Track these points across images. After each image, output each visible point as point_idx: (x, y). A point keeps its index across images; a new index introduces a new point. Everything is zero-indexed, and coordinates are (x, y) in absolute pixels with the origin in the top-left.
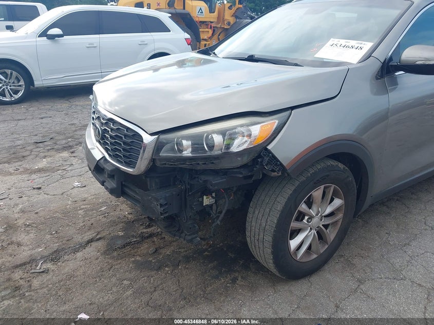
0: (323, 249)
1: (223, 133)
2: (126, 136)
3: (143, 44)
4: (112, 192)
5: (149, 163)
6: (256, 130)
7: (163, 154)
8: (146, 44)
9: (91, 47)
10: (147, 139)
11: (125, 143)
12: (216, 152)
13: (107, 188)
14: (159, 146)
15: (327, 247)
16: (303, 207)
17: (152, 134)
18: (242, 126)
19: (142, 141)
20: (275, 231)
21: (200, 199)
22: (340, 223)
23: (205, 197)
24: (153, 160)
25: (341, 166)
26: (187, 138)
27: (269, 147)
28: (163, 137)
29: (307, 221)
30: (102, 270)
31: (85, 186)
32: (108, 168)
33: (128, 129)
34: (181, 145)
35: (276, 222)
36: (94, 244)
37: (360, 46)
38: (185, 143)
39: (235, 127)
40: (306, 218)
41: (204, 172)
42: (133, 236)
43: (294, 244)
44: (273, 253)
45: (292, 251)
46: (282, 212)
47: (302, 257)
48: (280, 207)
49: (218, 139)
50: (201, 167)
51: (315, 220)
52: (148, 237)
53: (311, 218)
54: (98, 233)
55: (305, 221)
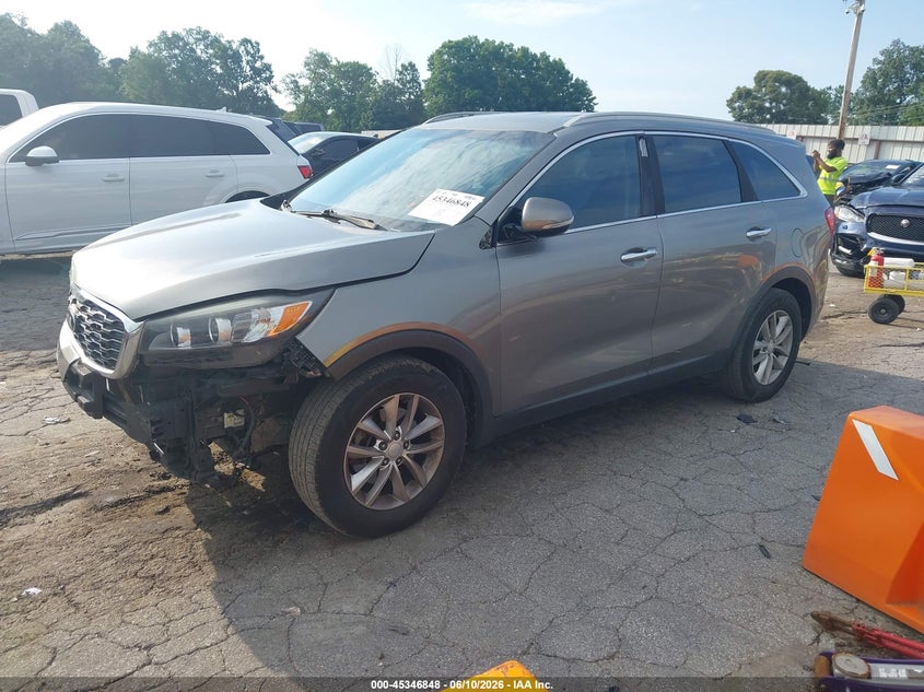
0: (413, 493)
1: (230, 316)
2: (105, 325)
3: (216, 176)
4: (88, 408)
5: (133, 362)
6: (277, 313)
7: (152, 348)
8: (221, 176)
9: (112, 180)
10: (130, 325)
11: (104, 335)
12: (222, 343)
13: (81, 404)
14: (147, 337)
15: (420, 490)
16: (367, 425)
17: (136, 320)
18: (258, 307)
19: (123, 329)
20: (318, 457)
21: (220, 419)
22: (440, 454)
23: (226, 415)
24: (139, 357)
25: (425, 366)
26: (183, 324)
27: (299, 337)
28: (151, 323)
29: (380, 446)
30: (73, 535)
31: (69, 420)
32: (83, 372)
33: (109, 315)
34: (175, 334)
35: (318, 442)
36: (68, 505)
37: (467, 200)
38: (180, 331)
39: (248, 310)
40: (378, 442)
41: (215, 373)
42: (133, 490)
43: (358, 480)
44: (318, 489)
45: (353, 488)
46: (329, 427)
47: (375, 502)
48: (324, 422)
49: (224, 326)
50: (204, 366)
51: (394, 446)
52: (158, 493)
53: (385, 443)
54: (78, 487)
55: (376, 447)
